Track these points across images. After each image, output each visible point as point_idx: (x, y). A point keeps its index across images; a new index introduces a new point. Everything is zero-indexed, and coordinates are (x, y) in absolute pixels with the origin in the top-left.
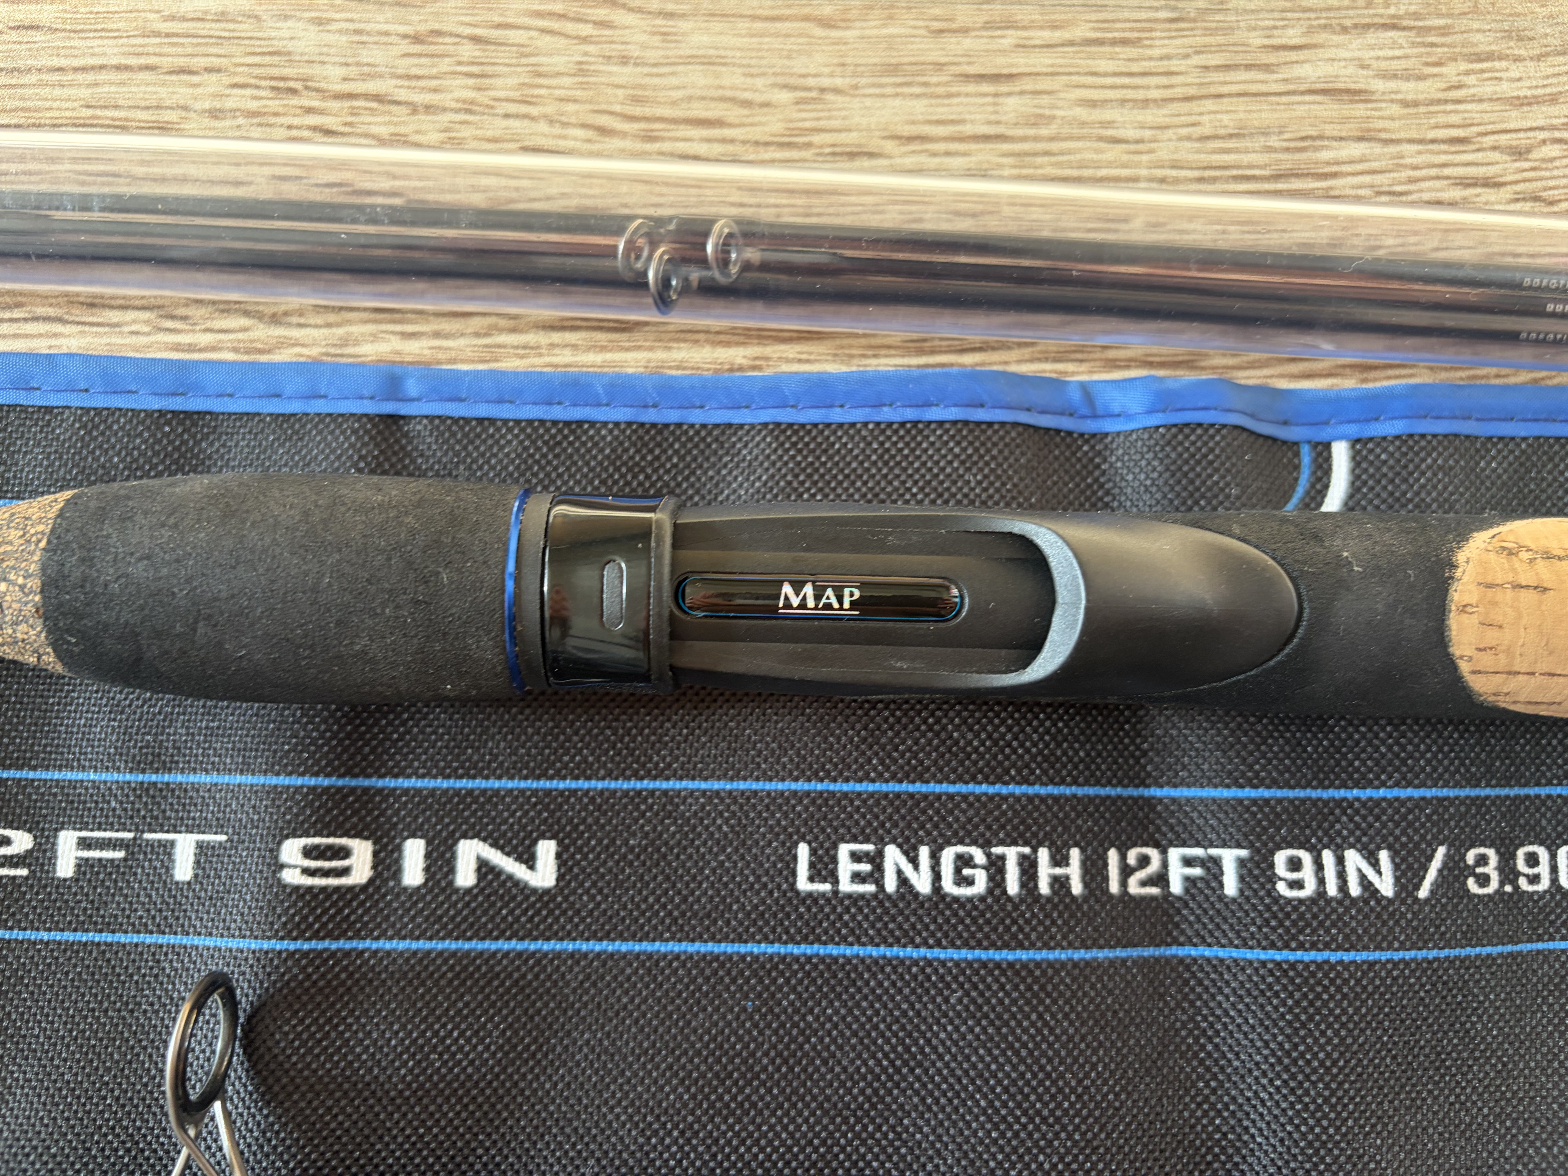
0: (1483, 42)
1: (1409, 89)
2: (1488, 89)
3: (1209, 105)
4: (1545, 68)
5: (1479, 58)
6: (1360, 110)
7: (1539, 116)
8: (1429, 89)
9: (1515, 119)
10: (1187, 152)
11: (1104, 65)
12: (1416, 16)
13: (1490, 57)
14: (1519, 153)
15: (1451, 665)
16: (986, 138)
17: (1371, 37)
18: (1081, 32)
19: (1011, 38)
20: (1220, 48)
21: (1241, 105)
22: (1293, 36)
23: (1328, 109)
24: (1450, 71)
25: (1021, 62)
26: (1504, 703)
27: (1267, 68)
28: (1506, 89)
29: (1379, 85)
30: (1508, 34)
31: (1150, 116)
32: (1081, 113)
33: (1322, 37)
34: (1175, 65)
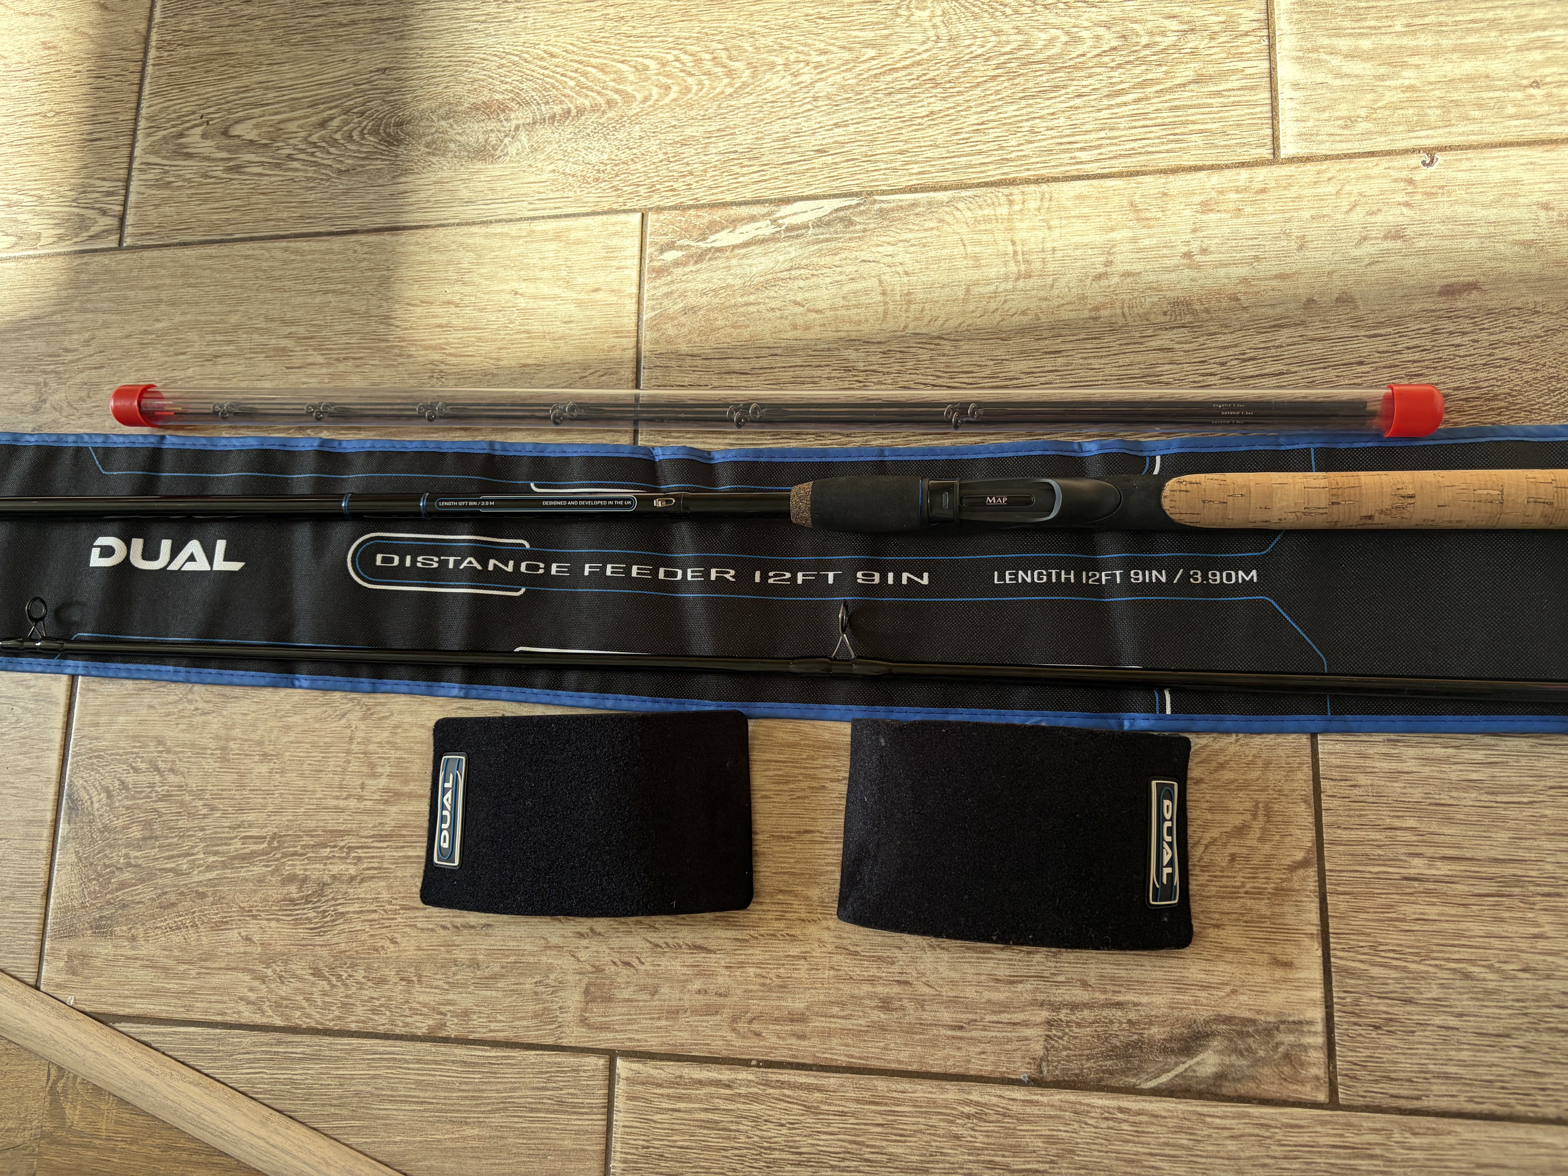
0: (1213, 329)
1: (1186, 347)
2: (1214, 344)
3: (1122, 356)
4: (1234, 336)
5: (1211, 334)
6: (1170, 354)
7: (1231, 352)
8: (1194, 346)
9: (1222, 353)
10: (1114, 371)
11: (1089, 346)
12: (1191, 322)
13: (1215, 334)
14: (1223, 364)
15: (1164, 512)
16: (1052, 371)
17: (1175, 331)
18: (1081, 337)
19: (1060, 340)
20: (1126, 338)
21: (1132, 355)
22: (1149, 332)
23: (1161, 355)
24: (1201, 340)
25: (1063, 347)
26: (1183, 522)
27: (1141, 343)
28: (1220, 344)
29: (1177, 346)
30: (1222, 326)
31: (1103, 361)
32: (1081, 361)
33: (1159, 332)
34: (1111, 344)
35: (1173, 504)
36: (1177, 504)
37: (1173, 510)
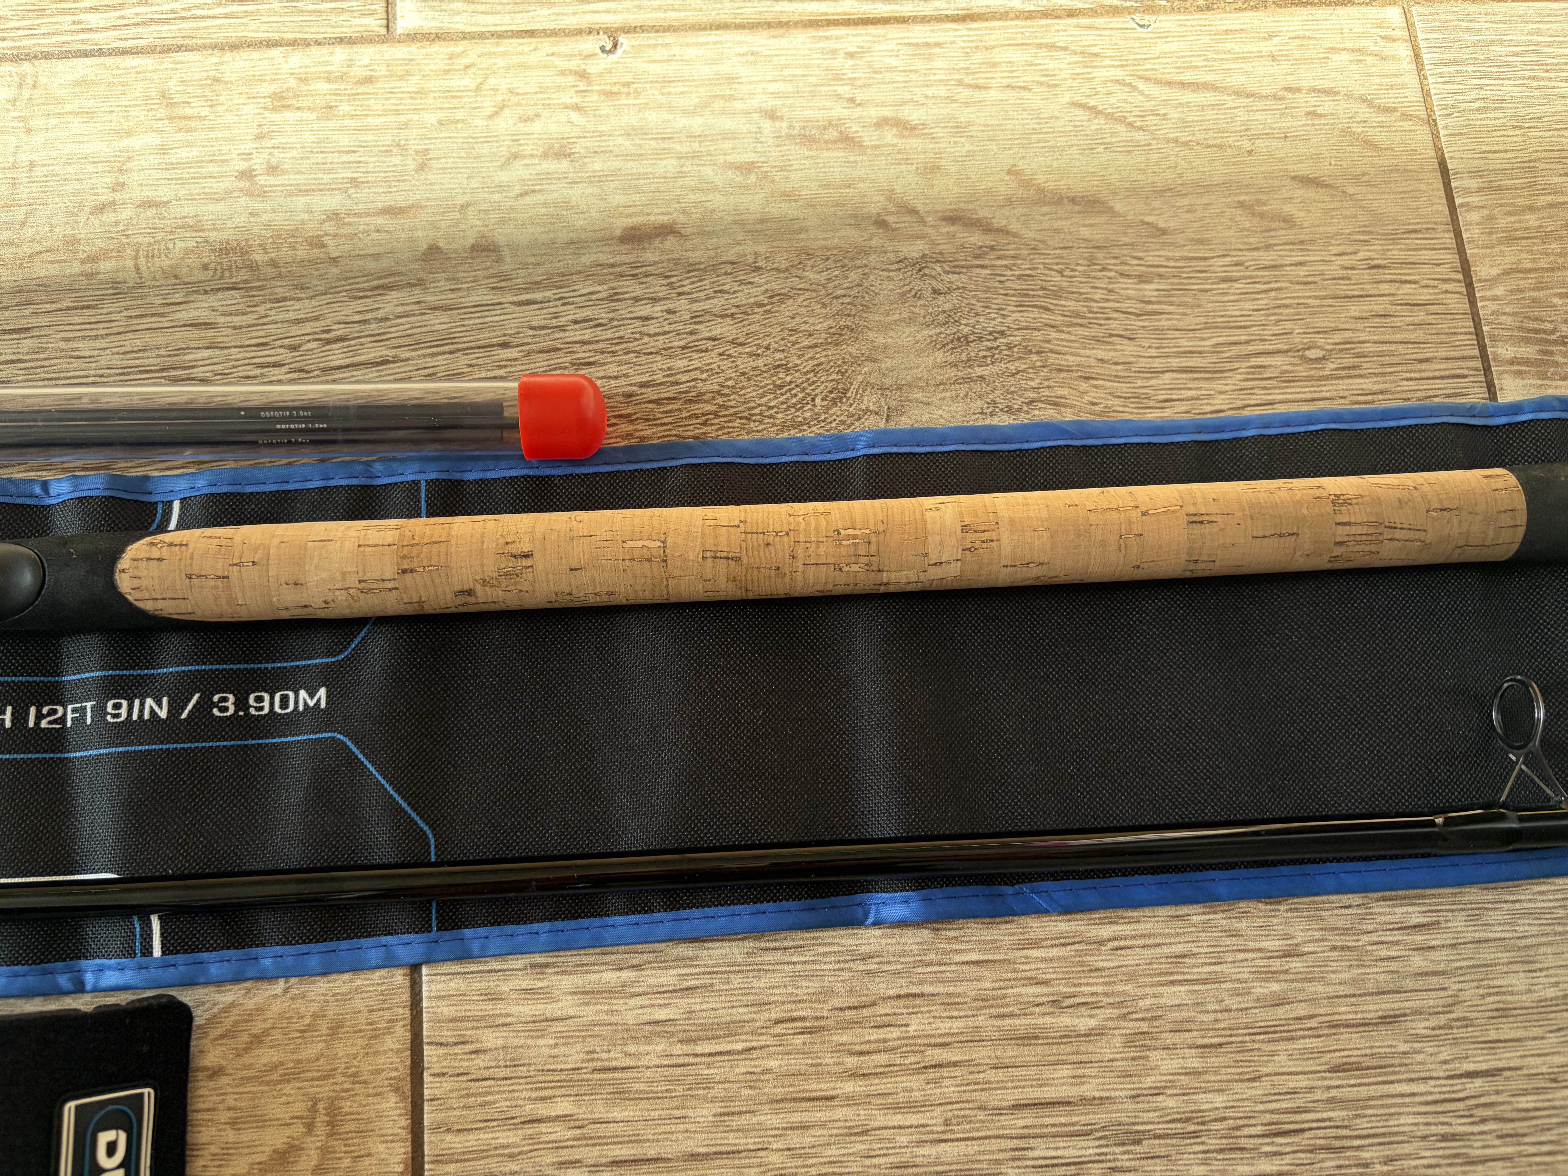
0: (281, 292)
1: (237, 320)
2: (281, 317)
3: (130, 335)
4: (314, 303)
5: (278, 301)
6: (210, 333)
7: (308, 328)
8: (249, 319)
9: (295, 330)
10: (117, 361)
11: (76, 320)
12: (246, 282)
13: (284, 299)
14: (294, 348)
15: (121, 597)
16: (12, 362)
17: (220, 295)
18: (65, 304)
19: (30, 309)
20: (139, 307)
21: (147, 334)
22: (178, 297)
23: (195, 333)
24: (261, 309)
25: (33, 322)
27: (162, 315)
28: (291, 315)
29: (222, 319)
30: (296, 287)
31: (98, 344)
32: (62, 345)
33: (194, 297)
34: (113, 317)
35: (136, 583)
36: (144, 583)
37: (138, 595)
